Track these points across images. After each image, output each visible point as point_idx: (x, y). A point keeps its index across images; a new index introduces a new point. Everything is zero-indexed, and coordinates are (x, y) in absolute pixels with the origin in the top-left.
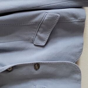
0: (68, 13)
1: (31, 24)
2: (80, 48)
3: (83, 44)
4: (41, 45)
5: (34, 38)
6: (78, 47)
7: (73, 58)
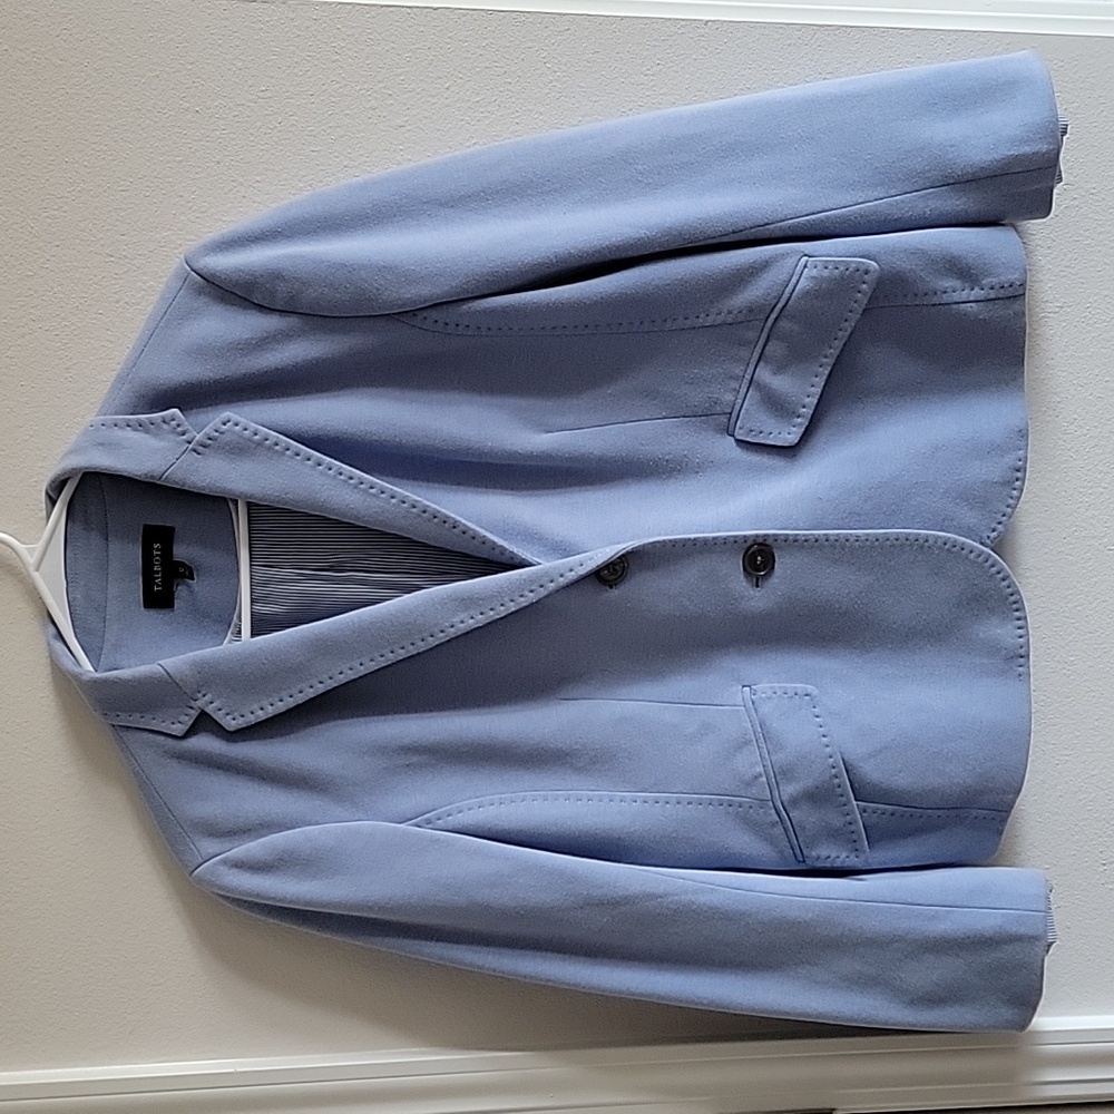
0: (924, 252)
1: (720, 319)
2: (1010, 459)
3: (1023, 434)
4: (780, 444)
5: (740, 401)
6: (996, 449)
7: (970, 517)
